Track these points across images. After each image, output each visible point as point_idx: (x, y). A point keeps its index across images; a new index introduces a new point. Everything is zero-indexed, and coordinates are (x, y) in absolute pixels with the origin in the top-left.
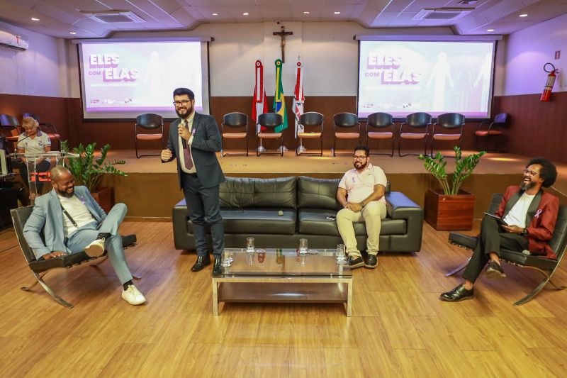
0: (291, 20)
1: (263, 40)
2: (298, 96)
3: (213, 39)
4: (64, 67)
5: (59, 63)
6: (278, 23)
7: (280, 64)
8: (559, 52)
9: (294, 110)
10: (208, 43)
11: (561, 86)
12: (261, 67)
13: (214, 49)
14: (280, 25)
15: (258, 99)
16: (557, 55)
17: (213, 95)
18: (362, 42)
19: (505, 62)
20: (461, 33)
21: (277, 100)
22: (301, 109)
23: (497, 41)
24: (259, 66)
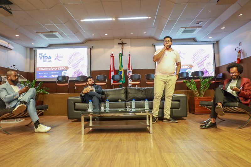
0: (126, 38)
1: (114, 47)
2: (129, 68)
3: (92, 47)
4: (28, 59)
5: (26, 58)
6: (120, 39)
7: (121, 55)
8: (241, 43)
9: (128, 74)
10: (91, 48)
11: (244, 56)
12: (113, 56)
13: (93, 51)
14: (121, 40)
15: (112, 70)
16: (240, 44)
17: (92, 70)
18: (156, 46)
19: (218, 53)
20: (198, 41)
21: (120, 70)
22: (131, 74)
23: (214, 44)
24: (112, 56)
